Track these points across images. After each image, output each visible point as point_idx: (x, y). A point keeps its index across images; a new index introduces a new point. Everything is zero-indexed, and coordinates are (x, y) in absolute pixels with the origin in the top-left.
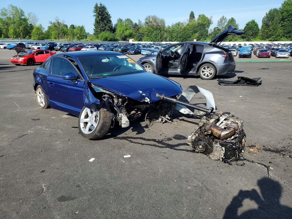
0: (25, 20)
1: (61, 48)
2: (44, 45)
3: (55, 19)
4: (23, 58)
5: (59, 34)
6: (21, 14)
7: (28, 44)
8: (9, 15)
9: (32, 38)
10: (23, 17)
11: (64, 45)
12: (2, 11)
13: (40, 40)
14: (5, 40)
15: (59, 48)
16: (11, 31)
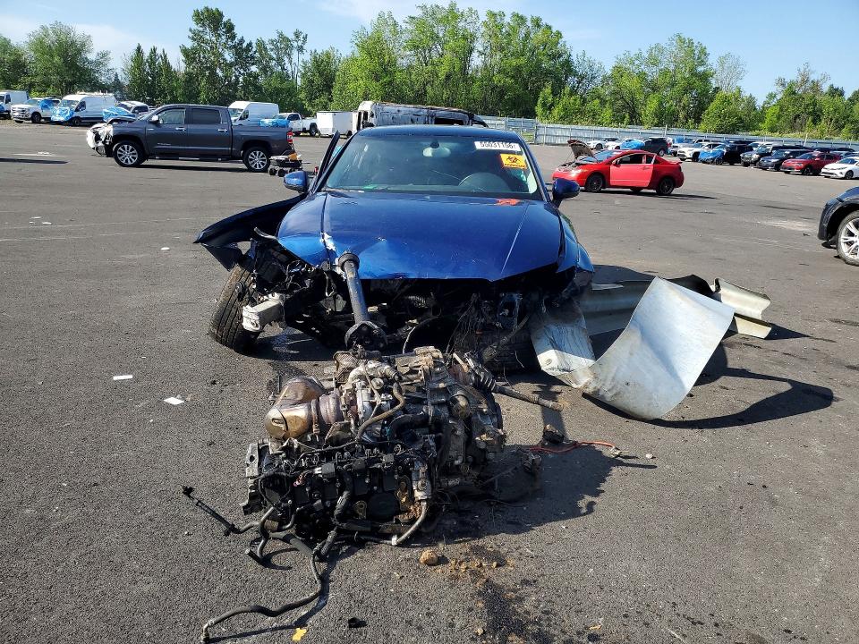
0: (704, 77)
1: (759, 159)
2: (715, 146)
3: (799, 70)
4: (580, 171)
5: (797, 116)
6: (699, 58)
7: (680, 141)
8: (667, 63)
9: (702, 126)
10: (701, 69)
11: (775, 148)
12: (651, 54)
13: (722, 133)
14: (631, 130)
15: (755, 156)
16: (652, 105)
